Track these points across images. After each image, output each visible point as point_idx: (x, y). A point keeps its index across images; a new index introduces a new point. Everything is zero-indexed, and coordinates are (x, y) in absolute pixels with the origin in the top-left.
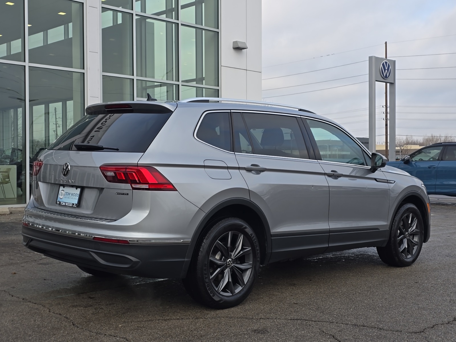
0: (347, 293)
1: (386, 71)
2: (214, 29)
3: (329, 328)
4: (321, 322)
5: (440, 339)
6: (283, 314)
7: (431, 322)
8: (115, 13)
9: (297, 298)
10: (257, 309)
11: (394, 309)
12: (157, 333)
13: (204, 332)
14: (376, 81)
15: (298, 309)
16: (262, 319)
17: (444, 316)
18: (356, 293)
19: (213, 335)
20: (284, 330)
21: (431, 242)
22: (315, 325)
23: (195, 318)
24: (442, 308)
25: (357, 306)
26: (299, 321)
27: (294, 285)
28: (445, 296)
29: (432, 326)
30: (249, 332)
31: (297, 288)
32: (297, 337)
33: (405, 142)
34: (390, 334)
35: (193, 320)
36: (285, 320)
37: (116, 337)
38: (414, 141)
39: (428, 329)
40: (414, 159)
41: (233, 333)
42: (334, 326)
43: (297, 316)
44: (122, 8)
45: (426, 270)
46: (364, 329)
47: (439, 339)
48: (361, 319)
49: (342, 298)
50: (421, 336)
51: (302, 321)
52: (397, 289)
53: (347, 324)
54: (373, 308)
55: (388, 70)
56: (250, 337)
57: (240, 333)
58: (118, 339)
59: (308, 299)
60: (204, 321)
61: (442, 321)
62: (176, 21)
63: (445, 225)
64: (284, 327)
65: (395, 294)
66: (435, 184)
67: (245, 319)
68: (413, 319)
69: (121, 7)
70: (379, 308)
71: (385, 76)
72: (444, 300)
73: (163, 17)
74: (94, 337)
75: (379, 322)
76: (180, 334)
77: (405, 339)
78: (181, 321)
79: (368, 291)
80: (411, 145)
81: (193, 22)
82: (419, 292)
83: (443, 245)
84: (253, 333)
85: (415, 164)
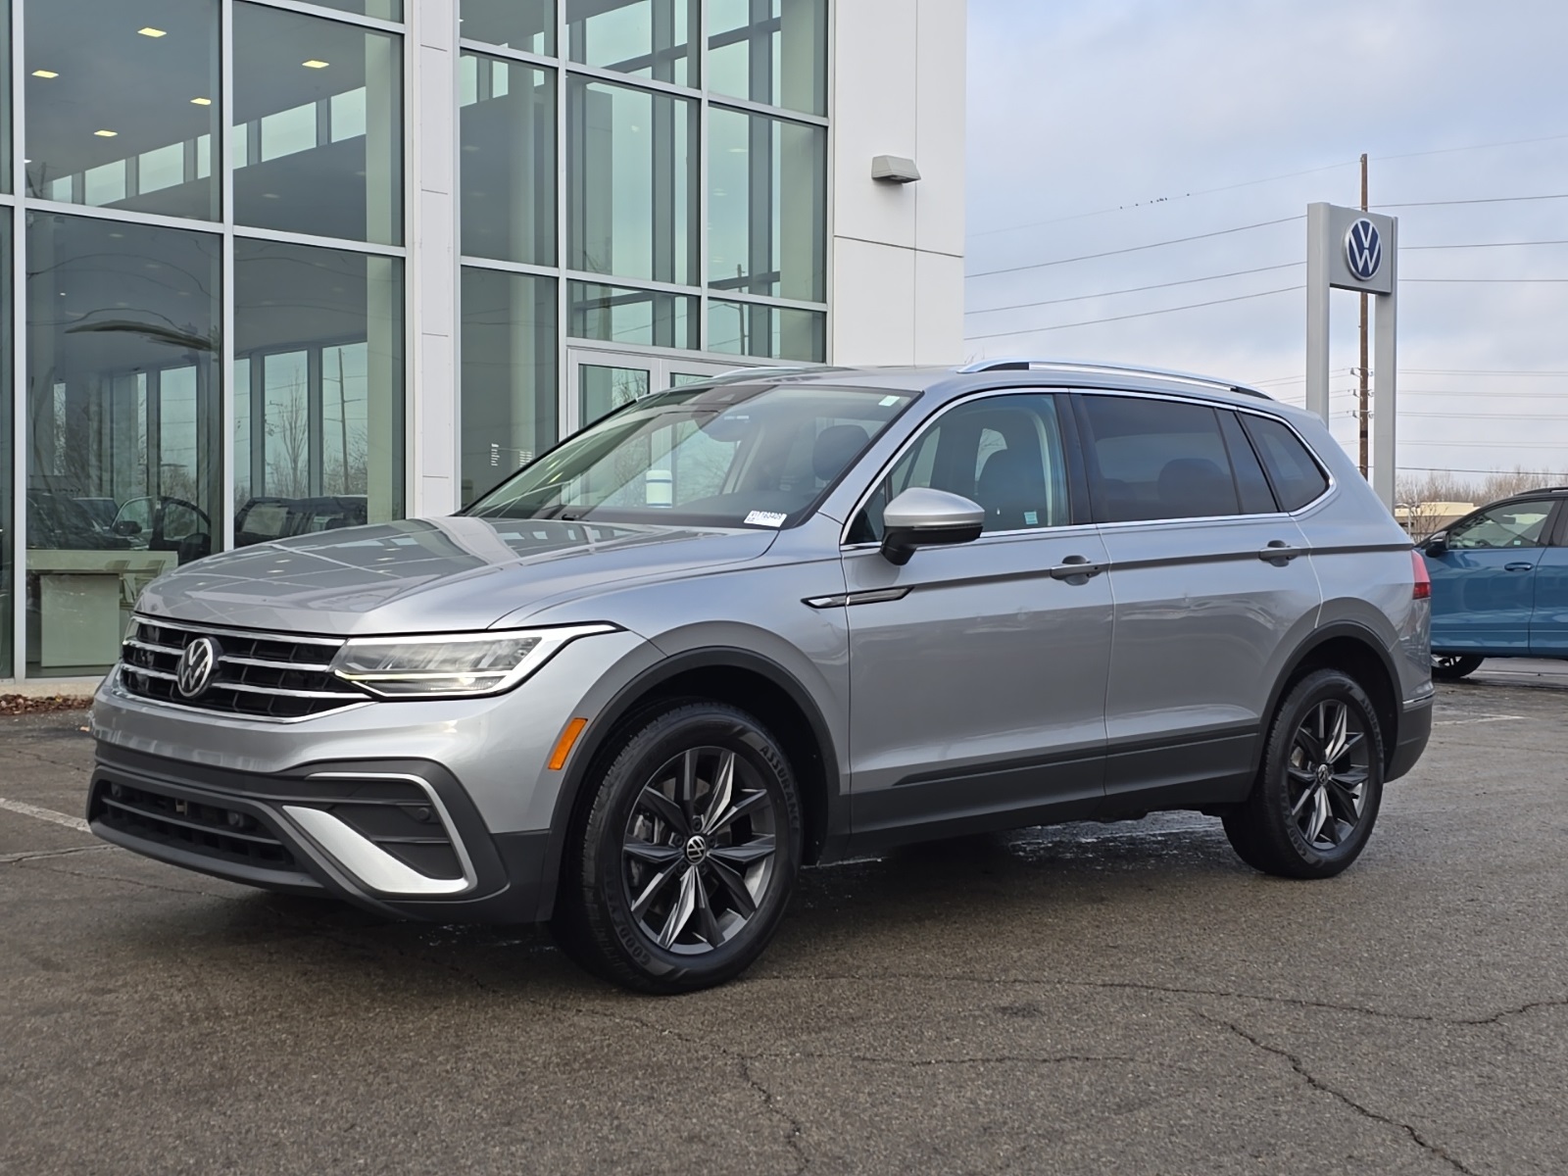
0: (1264, 923)
1: (1366, 252)
2: (814, 117)
3: (1218, 1009)
4: (1194, 992)
5: (1543, 1038)
6: (1080, 973)
7: (1515, 998)
8: (485, 61)
9: (1114, 933)
10: (1000, 957)
11: (1407, 966)
12: (724, 1010)
13: (857, 1008)
14: (1332, 285)
15: (1120, 959)
16: (1020, 981)
17: (1556, 984)
18: (1289, 924)
19: (884, 1018)
20: (1087, 1009)
21: (1515, 793)
22: (1176, 999)
23: (825, 975)
24: (1550, 965)
25: (1297, 955)
26: (1127, 989)
27: (1102, 899)
28: (1559, 935)
29: (1520, 1008)
30: (987, 1011)
31: (1110, 908)
32: (1126, 1028)
33: (1426, 493)
34: (1397, 1024)
35: (820, 980)
36: (1087, 986)
37: (612, 1018)
38: (1455, 489)
39: (1510, 1015)
40: (1459, 541)
41: (941, 1014)
42: (1231, 1003)
43: (1122, 976)
44: (510, 47)
45: (1500, 867)
46: (1320, 1011)
47: (1540, 1039)
48: (1311, 986)
49: (1250, 935)
50: (1487, 1032)
51: (1136, 989)
52: (1415, 916)
53: (1270, 1000)
54: (1344, 961)
55: (1371, 249)
56: (991, 1024)
57: (962, 1014)
58: (617, 1020)
59: (1149, 938)
60: (851, 983)
61: (1551, 998)
62: (693, 93)
63: (1559, 746)
64: (1086, 1003)
65: (1407, 928)
66: (1529, 623)
67: (969, 982)
68: (1463, 990)
69: (506, 45)
70: (1361, 961)
71: (1360, 269)
72: (1555, 945)
73: (644, 76)
74: (548, 1015)
75: (1363, 995)
76: (790, 1012)
77: (1442, 1037)
78: (785, 982)
79: (1325, 920)
80: (1446, 501)
81: (740, 94)
82: (1479, 923)
83: (1552, 801)
84: (1000, 1015)
85: (1462, 556)
